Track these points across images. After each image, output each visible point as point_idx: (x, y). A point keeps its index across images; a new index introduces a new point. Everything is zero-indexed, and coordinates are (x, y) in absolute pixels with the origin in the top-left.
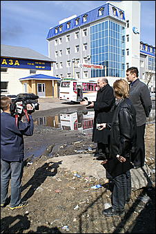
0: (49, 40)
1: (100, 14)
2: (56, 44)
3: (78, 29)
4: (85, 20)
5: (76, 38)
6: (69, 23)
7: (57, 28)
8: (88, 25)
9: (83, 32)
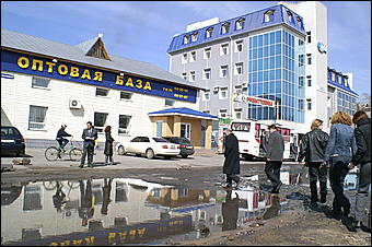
0: (172, 54)
1: (267, 20)
2: (184, 61)
3: (228, 39)
4: (239, 27)
5: (222, 53)
6: (210, 28)
7: (188, 36)
8: (246, 34)
9: (236, 45)
